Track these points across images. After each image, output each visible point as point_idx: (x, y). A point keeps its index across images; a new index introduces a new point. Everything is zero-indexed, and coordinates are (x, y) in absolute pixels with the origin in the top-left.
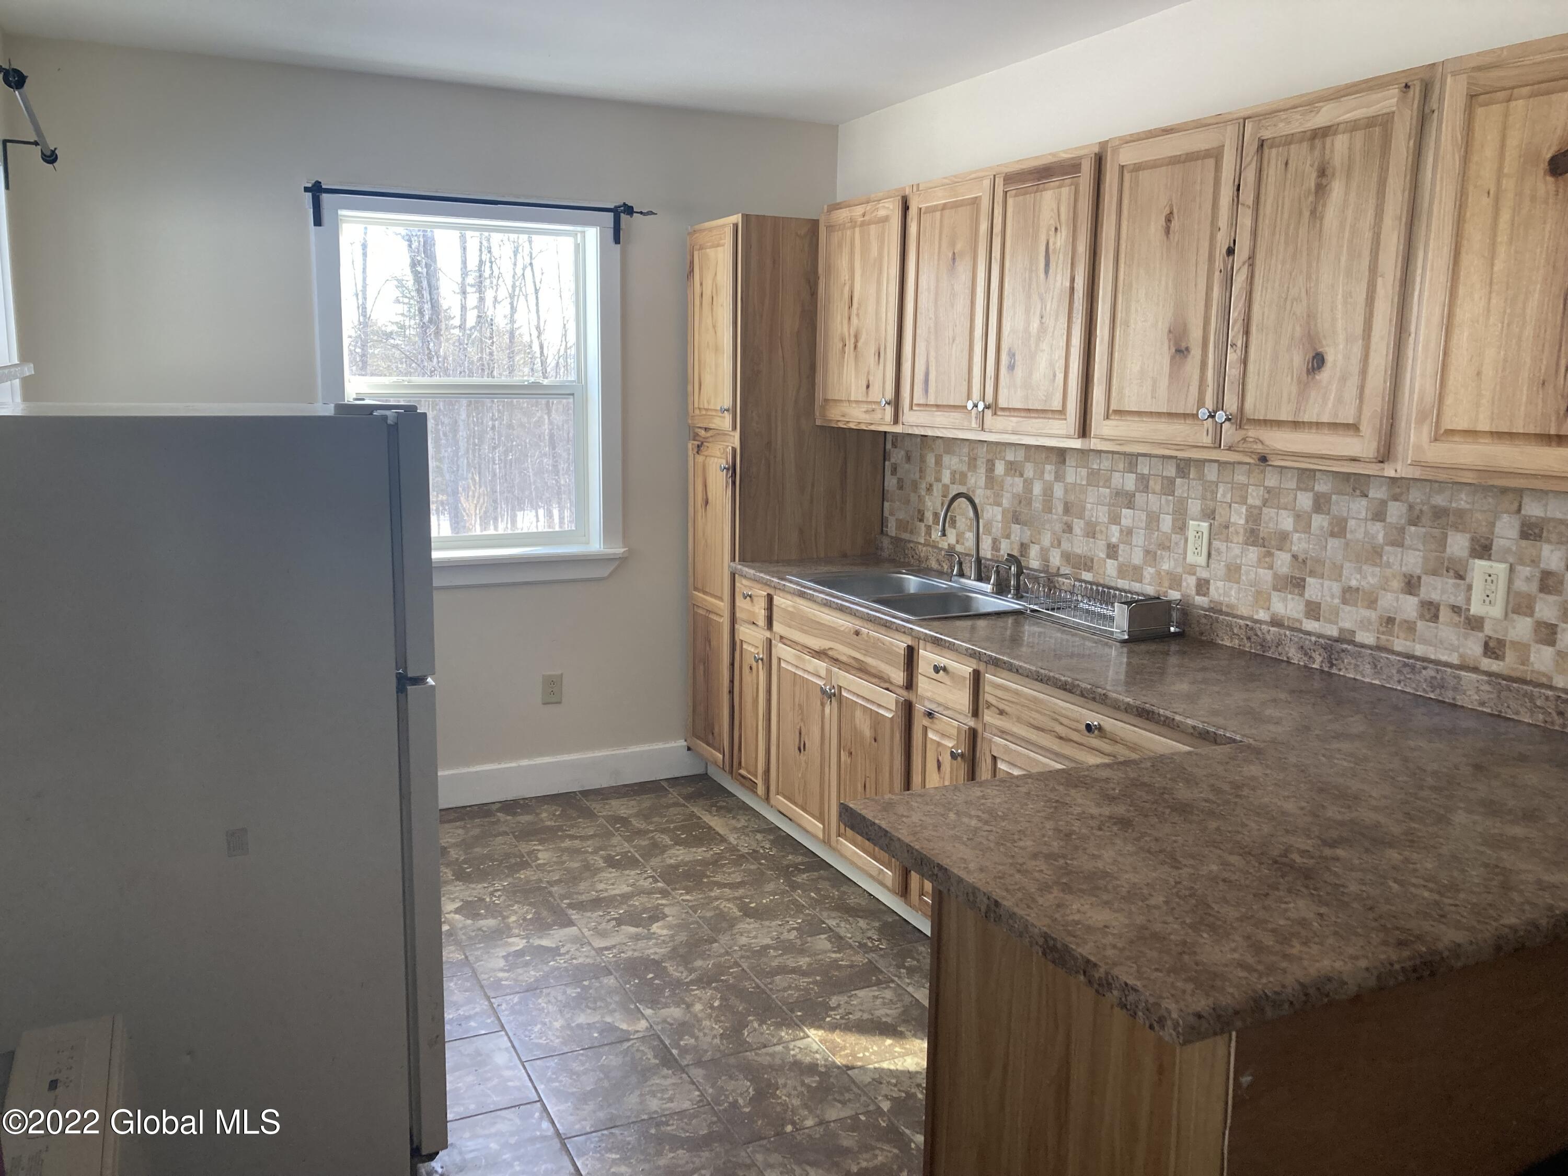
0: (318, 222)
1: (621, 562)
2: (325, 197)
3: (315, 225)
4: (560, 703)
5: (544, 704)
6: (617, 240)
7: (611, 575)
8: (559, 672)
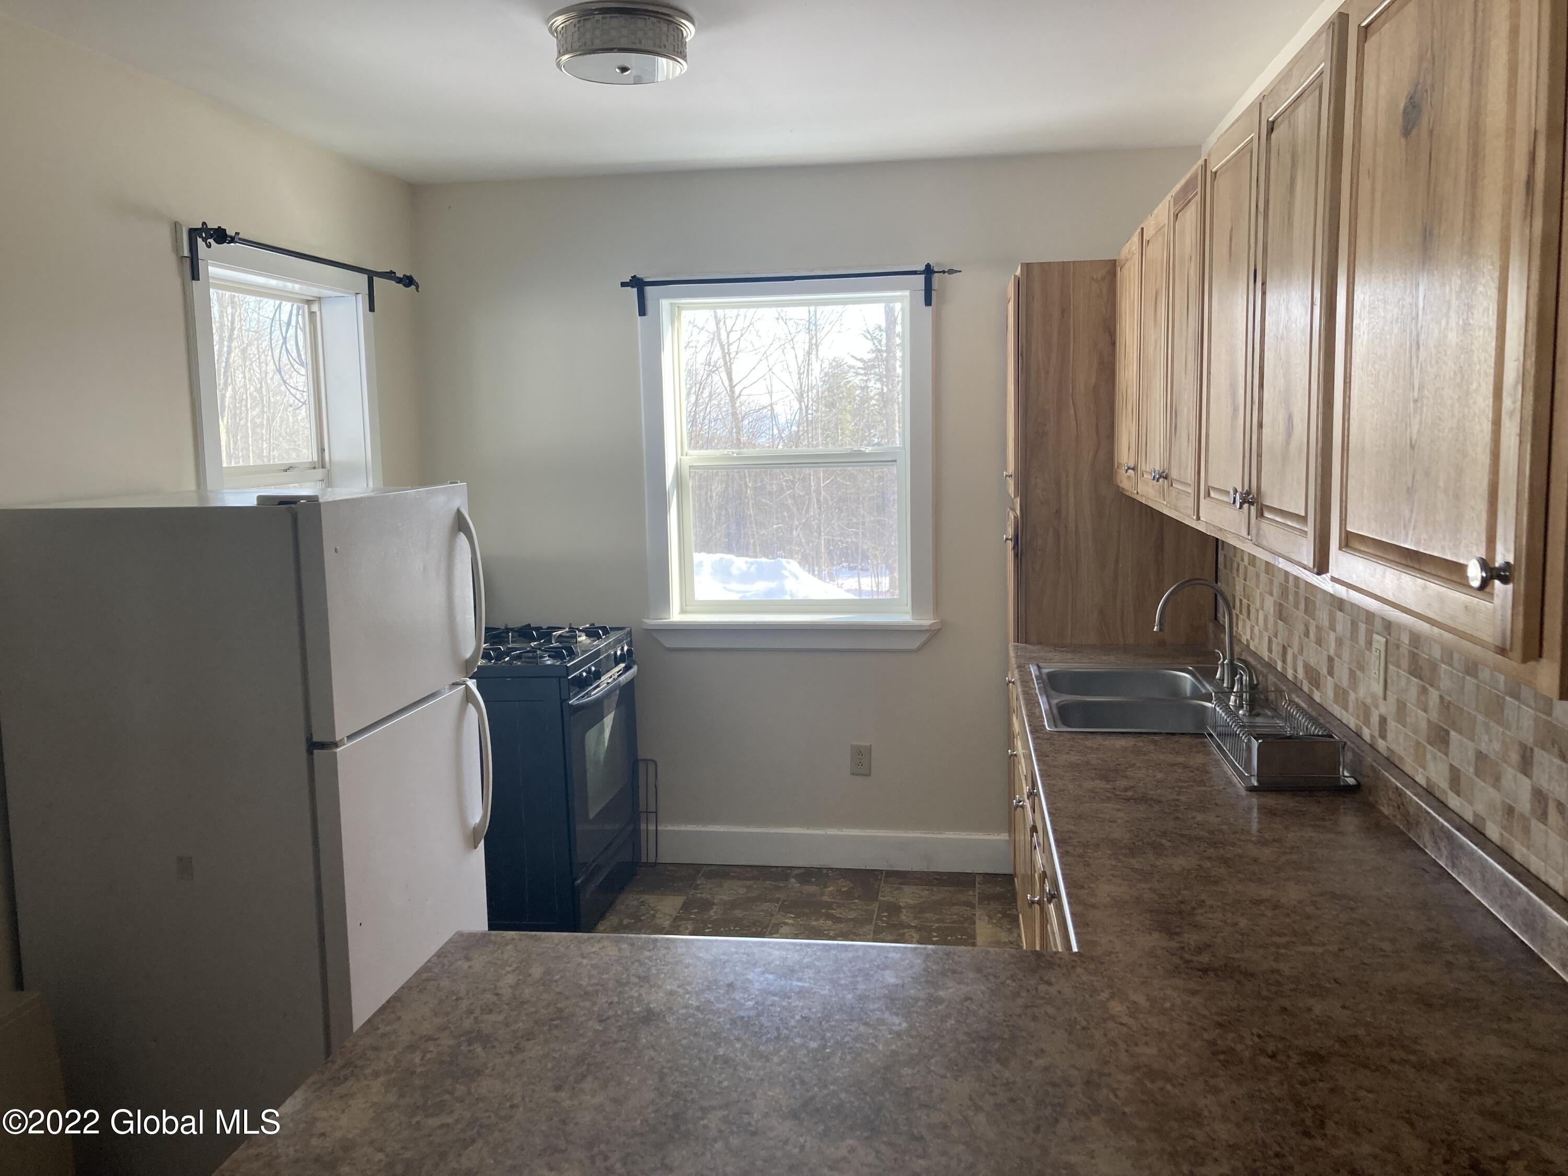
0: (642, 312)
1: (933, 635)
2: (649, 290)
3: (640, 315)
4: (869, 775)
5: (853, 774)
6: (928, 302)
7: (919, 649)
8: (868, 744)
